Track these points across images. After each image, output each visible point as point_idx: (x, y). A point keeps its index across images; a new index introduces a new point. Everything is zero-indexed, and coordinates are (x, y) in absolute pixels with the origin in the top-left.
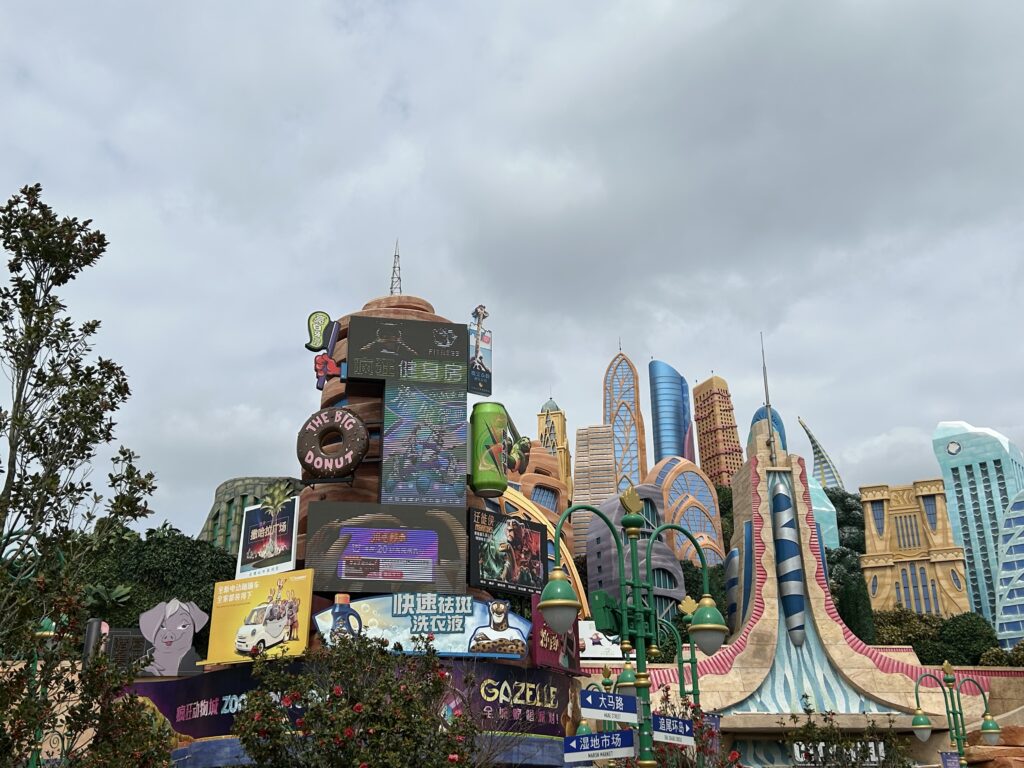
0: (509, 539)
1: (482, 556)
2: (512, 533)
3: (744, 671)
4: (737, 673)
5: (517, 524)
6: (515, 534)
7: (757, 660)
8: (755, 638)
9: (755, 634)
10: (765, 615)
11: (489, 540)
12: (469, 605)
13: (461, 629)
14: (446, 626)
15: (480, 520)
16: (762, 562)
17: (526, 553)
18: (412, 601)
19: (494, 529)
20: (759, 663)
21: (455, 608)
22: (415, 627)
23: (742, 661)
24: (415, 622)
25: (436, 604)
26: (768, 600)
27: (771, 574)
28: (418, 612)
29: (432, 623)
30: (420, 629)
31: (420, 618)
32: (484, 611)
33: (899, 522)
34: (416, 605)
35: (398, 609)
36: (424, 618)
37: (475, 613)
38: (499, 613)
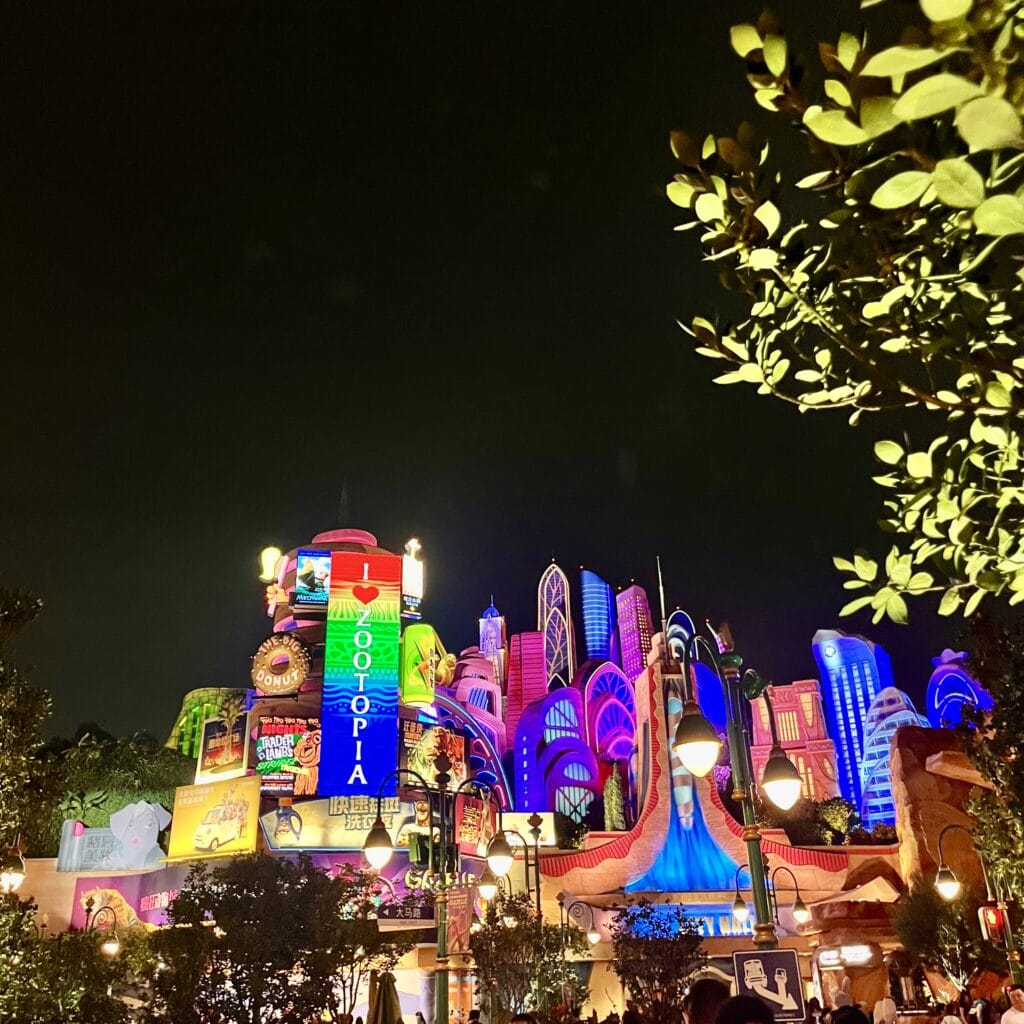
0: (436, 744)
1: (411, 760)
2: (438, 739)
4: (633, 857)
5: (443, 731)
10: (659, 805)
11: (417, 747)
12: (397, 805)
15: (409, 728)
16: (657, 758)
18: (347, 802)
19: (422, 736)
23: (638, 846)
24: (349, 821)
25: (368, 805)
26: (662, 792)
27: (665, 769)
28: (352, 812)
29: (364, 821)
30: (353, 827)
31: (353, 817)
32: (410, 810)
33: (781, 718)
34: (350, 806)
35: (334, 810)
36: (357, 817)
37: (402, 812)
38: (423, 811)
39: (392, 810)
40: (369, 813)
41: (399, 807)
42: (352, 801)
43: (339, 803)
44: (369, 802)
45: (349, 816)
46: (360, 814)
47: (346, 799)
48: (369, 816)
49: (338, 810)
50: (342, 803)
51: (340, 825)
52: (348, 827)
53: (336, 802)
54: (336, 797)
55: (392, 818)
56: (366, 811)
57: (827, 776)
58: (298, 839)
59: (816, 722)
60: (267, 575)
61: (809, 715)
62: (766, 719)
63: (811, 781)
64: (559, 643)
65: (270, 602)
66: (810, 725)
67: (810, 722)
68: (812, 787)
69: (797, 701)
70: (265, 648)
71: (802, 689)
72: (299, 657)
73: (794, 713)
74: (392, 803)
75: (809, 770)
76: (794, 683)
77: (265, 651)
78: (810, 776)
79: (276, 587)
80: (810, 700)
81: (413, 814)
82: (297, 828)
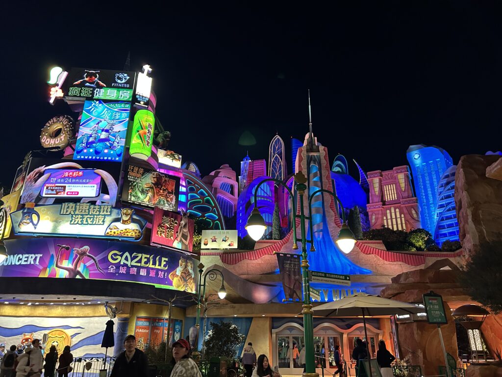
0: (153, 182)
1: (132, 188)
2: (155, 179)
5: (159, 175)
6: (157, 180)
11: (137, 181)
12: (109, 210)
13: (102, 223)
14: (93, 221)
15: (133, 170)
17: (164, 190)
18: (74, 207)
19: (142, 175)
21: (100, 212)
22: (73, 221)
24: (73, 218)
25: (88, 209)
28: (76, 213)
29: (85, 220)
30: (76, 223)
31: (77, 216)
32: (118, 214)
33: (386, 188)
34: (75, 210)
35: (64, 211)
36: (80, 216)
37: (112, 215)
38: (127, 215)
39: (105, 213)
40: (89, 214)
41: (111, 212)
42: (78, 207)
43: (68, 208)
44: (90, 208)
45: (74, 216)
46: (82, 215)
47: (74, 205)
48: (89, 216)
49: (67, 211)
50: (70, 207)
51: (67, 221)
52: (72, 223)
53: (66, 206)
54: (66, 204)
55: (105, 218)
56: (87, 213)
57: (413, 218)
58: (35, 228)
59: (407, 188)
60: (52, 81)
61: (403, 185)
62: (377, 189)
63: (404, 222)
64: (278, 171)
65: (51, 96)
66: (403, 190)
67: (403, 189)
68: (404, 225)
69: (396, 178)
70: (49, 123)
71: (399, 171)
72: (67, 128)
73: (394, 185)
74: (105, 209)
75: (403, 216)
76: (394, 168)
77: (49, 125)
78: (403, 219)
79: (57, 88)
80: (403, 177)
81: (120, 216)
82: (35, 221)
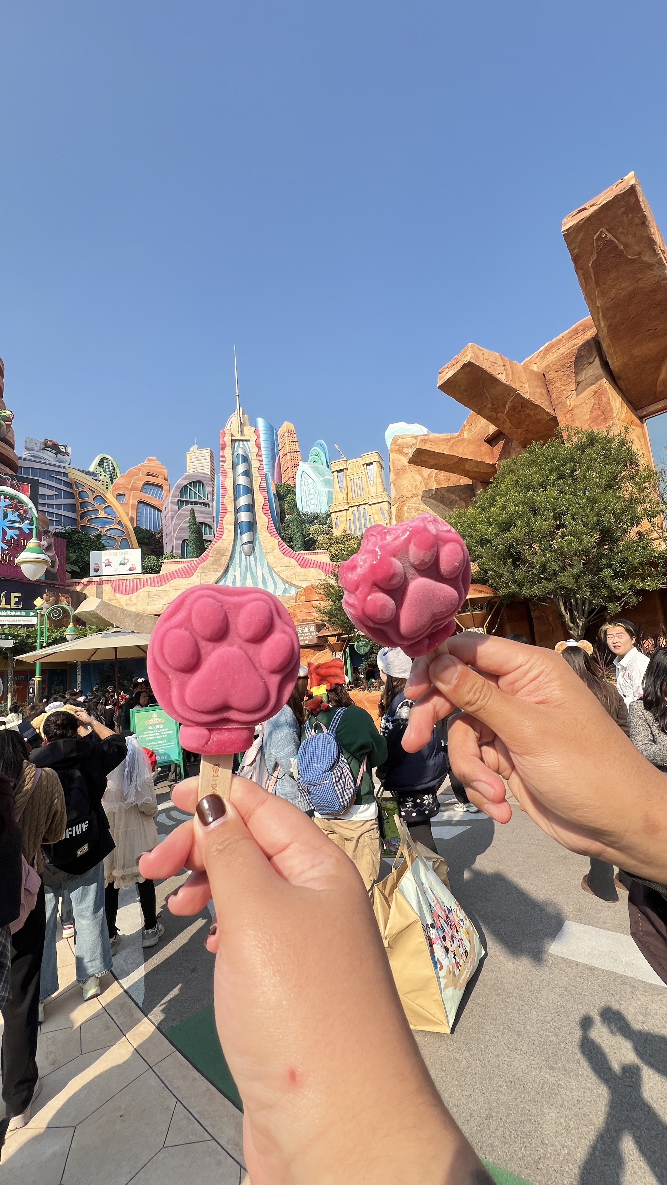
3: (203, 574)
4: (198, 576)
7: (214, 567)
8: (215, 552)
9: (215, 550)
10: (224, 537)
16: (225, 501)
20: (214, 569)
23: (203, 568)
26: (227, 526)
27: (231, 508)
59: (376, 482)
61: (372, 478)
71: (368, 459)
